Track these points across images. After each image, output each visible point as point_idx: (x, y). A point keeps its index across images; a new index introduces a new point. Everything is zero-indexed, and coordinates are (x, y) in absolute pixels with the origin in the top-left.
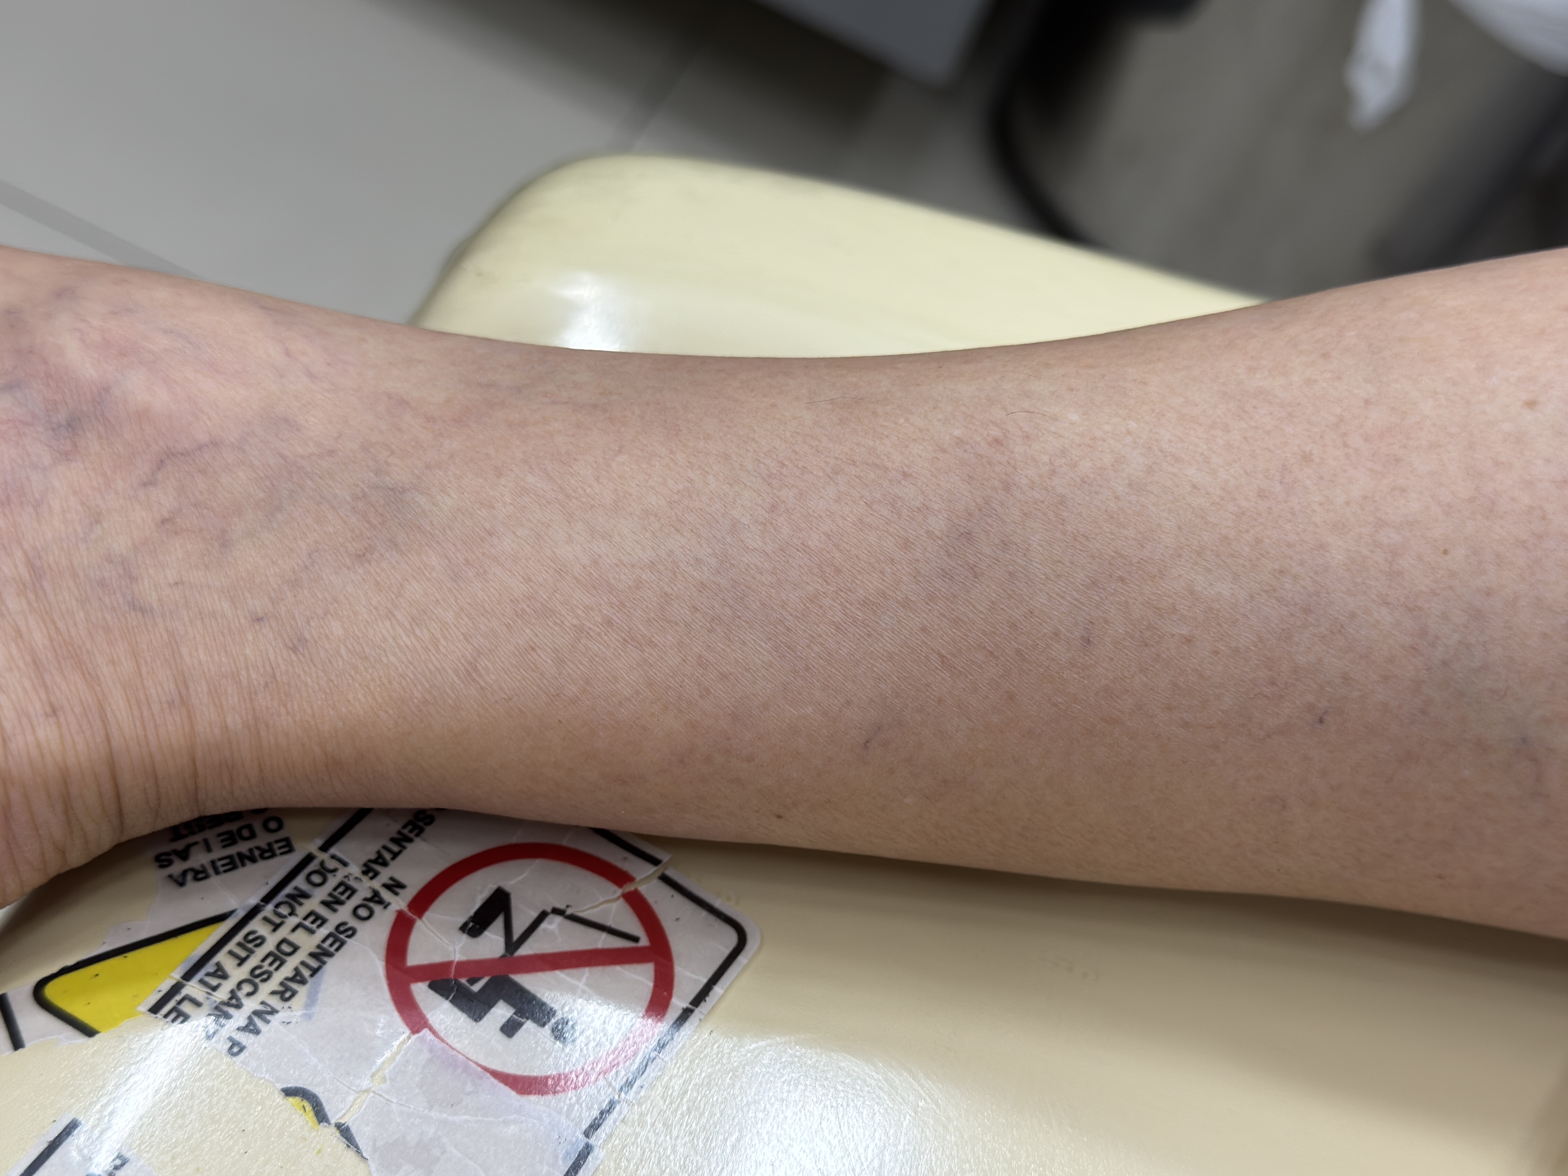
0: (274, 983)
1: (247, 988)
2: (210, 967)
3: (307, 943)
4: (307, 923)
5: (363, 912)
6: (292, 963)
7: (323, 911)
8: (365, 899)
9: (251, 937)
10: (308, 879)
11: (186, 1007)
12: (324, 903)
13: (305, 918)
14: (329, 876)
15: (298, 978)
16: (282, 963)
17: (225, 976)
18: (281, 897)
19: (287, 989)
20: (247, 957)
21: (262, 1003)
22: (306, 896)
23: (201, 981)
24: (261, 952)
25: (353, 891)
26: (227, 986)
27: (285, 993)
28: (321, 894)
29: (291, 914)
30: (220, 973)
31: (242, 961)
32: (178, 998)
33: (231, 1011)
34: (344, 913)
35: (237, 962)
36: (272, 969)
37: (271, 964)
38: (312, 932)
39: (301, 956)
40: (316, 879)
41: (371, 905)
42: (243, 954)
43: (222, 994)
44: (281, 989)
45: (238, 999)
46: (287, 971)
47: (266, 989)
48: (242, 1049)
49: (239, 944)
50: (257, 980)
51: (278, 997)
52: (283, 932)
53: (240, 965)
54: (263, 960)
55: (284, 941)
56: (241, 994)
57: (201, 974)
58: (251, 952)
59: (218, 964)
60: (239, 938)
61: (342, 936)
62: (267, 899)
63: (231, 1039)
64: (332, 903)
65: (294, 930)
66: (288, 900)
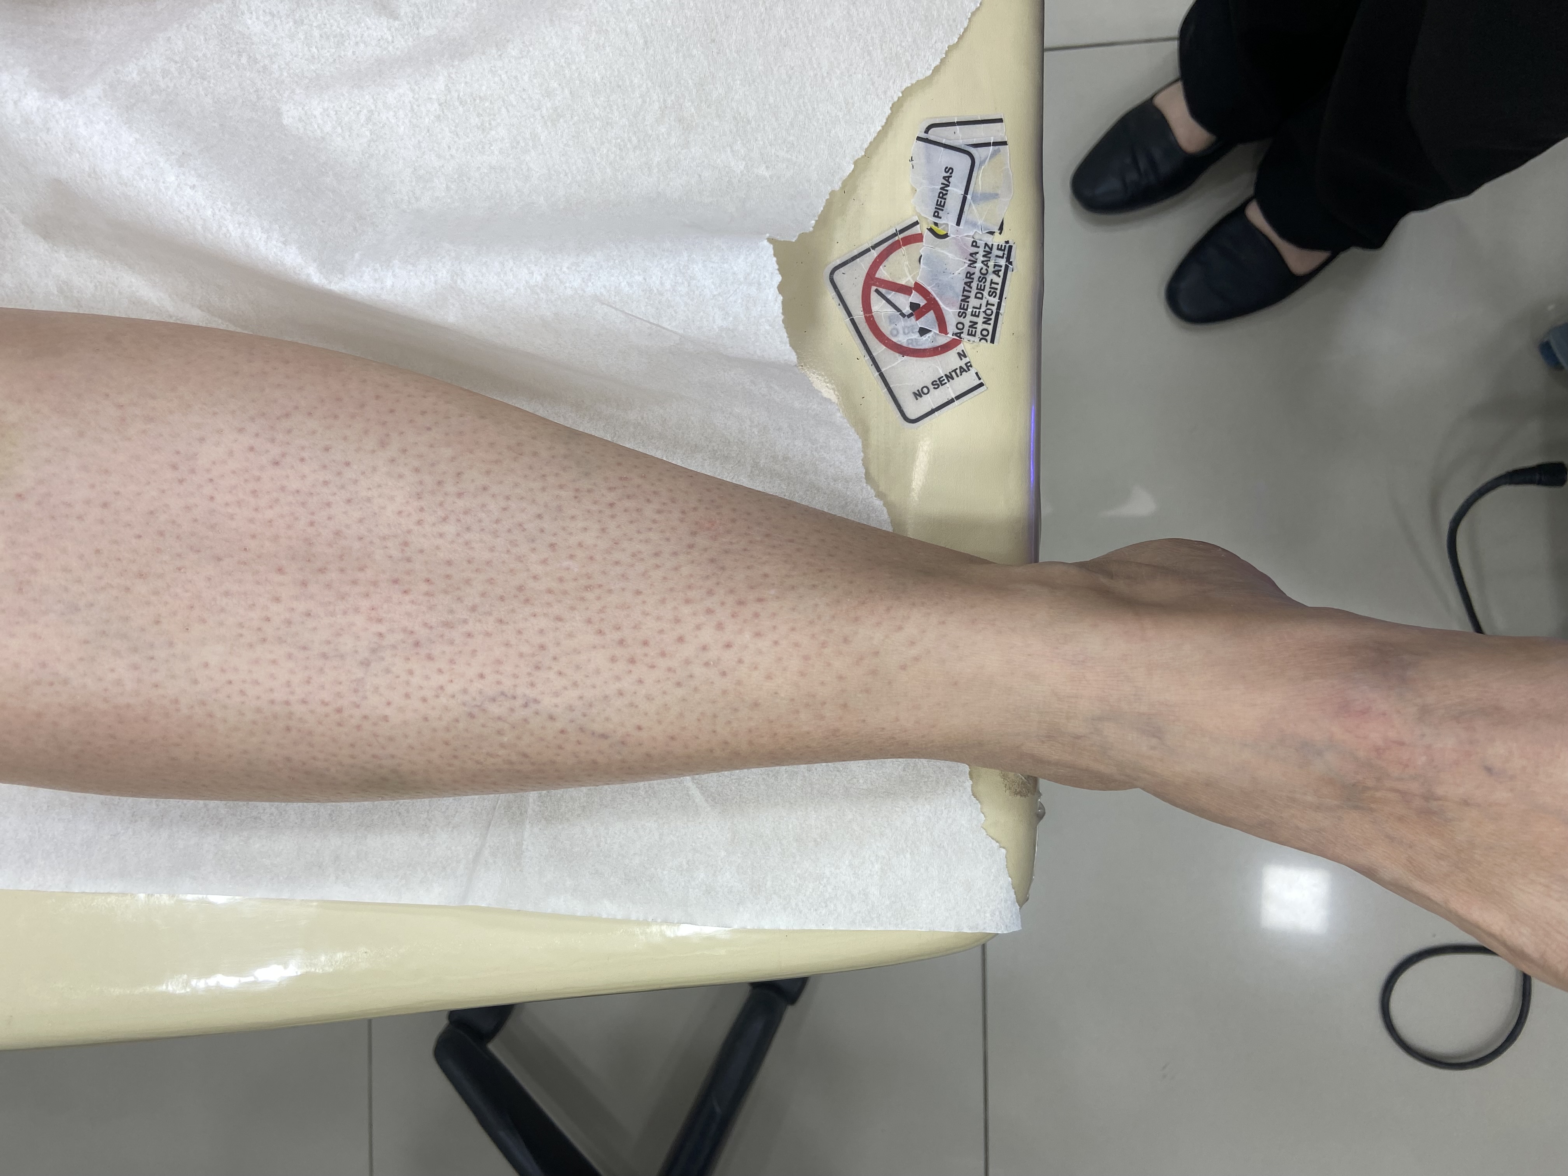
0: (976, 277)
1: (984, 271)
2: (1001, 274)
3: (973, 302)
4: (978, 310)
5: (960, 326)
6: (974, 291)
7: (975, 319)
8: (962, 333)
9: (994, 294)
10: (988, 331)
11: (1000, 253)
12: (976, 323)
13: (979, 312)
14: (981, 337)
15: (968, 284)
16: (977, 289)
17: (994, 272)
18: (993, 317)
19: (969, 278)
20: (991, 285)
21: (975, 267)
22: (984, 323)
23: (1001, 266)
24: (987, 289)
25: (968, 334)
26: (991, 269)
27: (969, 275)
28: (980, 326)
29: (986, 311)
30: (996, 273)
31: (992, 282)
32: (1005, 256)
33: (985, 259)
34: (967, 322)
35: (993, 281)
36: (980, 284)
37: (981, 285)
38: (974, 308)
39: (972, 295)
40: (985, 333)
41: (959, 331)
42: (993, 286)
43: (991, 264)
44: (972, 277)
45: (984, 264)
46: (974, 285)
47: (977, 275)
48: (972, 245)
49: (997, 289)
50: (982, 276)
51: (972, 273)
52: (984, 302)
53: (992, 280)
54: (985, 286)
55: (982, 298)
56: (985, 267)
57: (1003, 269)
58: (990, 288)
59: (999, 276)
60: (998, 292)
61: (962, 311)
62: (997, 314)
63: (979, 247)
64: (973, 324)
65: (981, 305)
66: (990, 317)
